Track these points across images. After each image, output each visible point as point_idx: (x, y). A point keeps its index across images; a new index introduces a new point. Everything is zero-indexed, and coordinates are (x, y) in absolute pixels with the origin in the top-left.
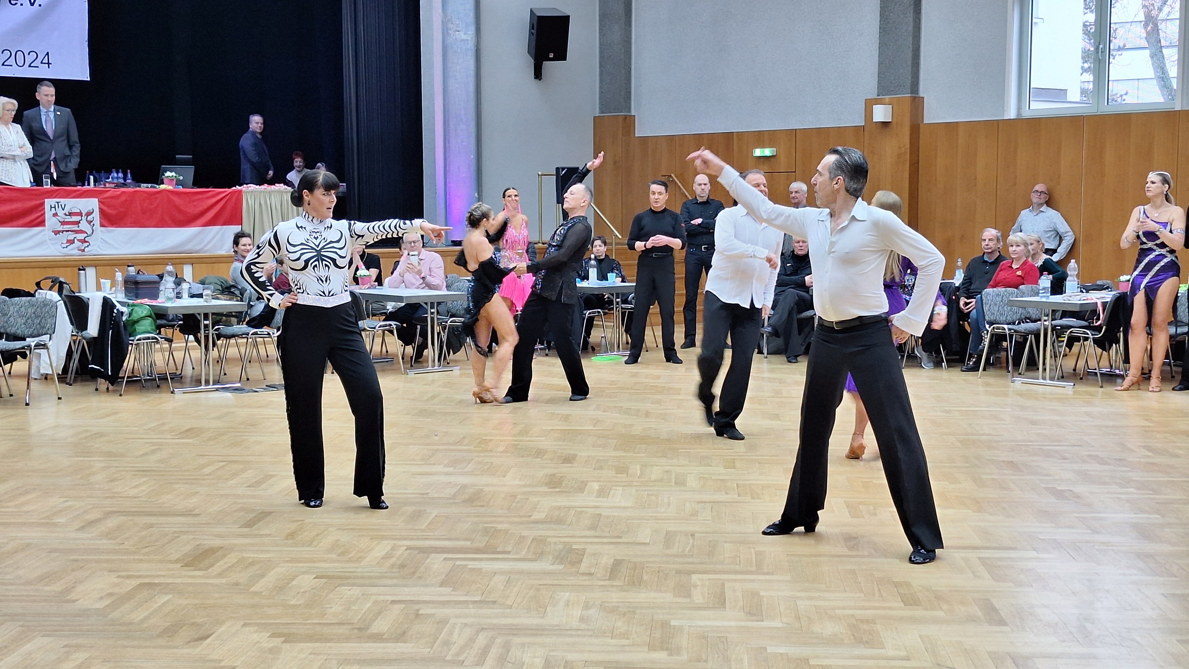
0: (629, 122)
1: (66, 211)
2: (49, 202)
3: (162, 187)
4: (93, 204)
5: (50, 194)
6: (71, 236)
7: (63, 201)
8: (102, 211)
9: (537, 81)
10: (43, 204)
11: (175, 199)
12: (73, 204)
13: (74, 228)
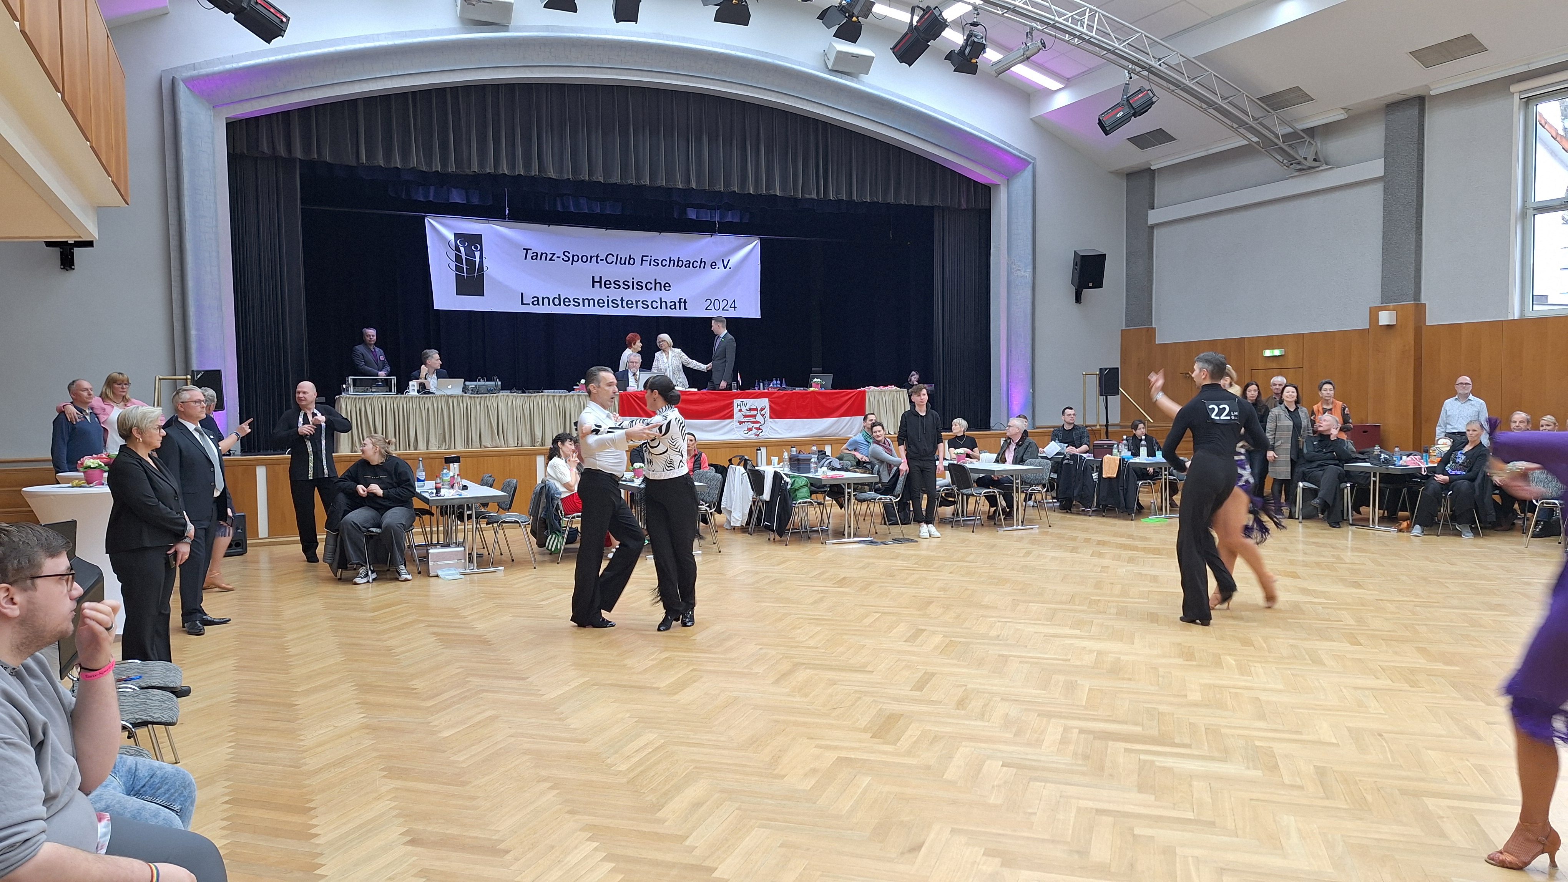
0: (1150, 333)
1: (747, 407)
2: (736, 402)
3: (811, 389)
4: (765, 402)
5: (738, 396)
6: (750, 425)
7: (745, 401)
8: (771, 407)
9: (1079, 304)
10: (732, 403)
11: (820, 397)
12: (751, 403)
13: (754, 419)
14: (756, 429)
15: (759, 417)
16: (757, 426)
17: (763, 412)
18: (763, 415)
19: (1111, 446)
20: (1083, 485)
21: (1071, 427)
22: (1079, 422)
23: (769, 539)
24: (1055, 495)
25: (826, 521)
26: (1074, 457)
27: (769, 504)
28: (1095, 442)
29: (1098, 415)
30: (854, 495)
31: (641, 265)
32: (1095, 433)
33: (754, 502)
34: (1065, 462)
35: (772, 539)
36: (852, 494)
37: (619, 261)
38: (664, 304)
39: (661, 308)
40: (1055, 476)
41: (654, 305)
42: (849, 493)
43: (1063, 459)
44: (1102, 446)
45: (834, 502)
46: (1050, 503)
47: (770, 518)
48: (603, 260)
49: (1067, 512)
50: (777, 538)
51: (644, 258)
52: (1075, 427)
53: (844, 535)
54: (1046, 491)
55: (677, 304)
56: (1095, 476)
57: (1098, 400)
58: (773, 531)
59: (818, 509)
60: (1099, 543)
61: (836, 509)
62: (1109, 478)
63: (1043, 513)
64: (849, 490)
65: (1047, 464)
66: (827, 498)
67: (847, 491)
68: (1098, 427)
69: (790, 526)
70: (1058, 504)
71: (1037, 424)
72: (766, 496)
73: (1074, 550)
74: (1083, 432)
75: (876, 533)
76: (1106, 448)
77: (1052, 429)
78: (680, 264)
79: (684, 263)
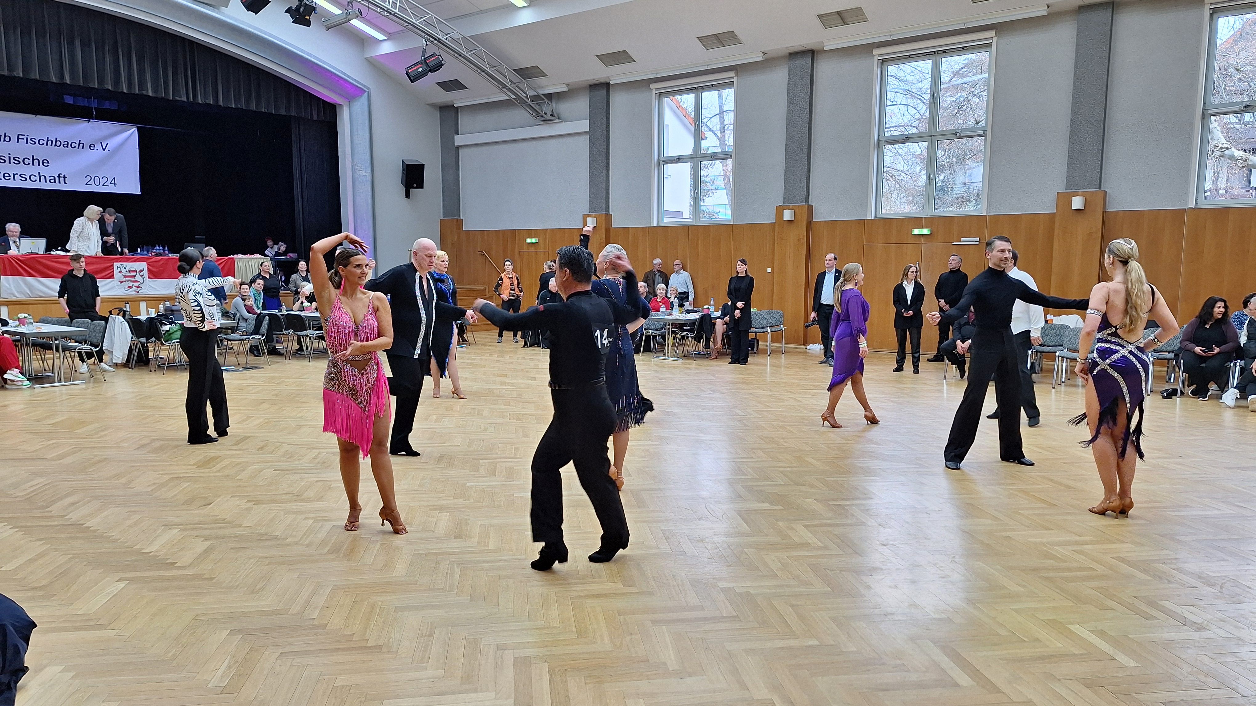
1: (126, 269)
2: (116, 265)
4: (143, 266)
6: (130, 284)
7: (125, 264)
8: (149, 270)
9: (408, 200)
12: (130, 266)
13: (133, 279)
14: (136, 286)
15: (138, 278)
16: (137, 284)
17: (142, 274)
18: (142, 276)
31: (18, 142)
38: (43, 178)
39: (40, 181)
51: (20, 137)
55: (57, 179)
78: (58, 144)
79: (63, 143)
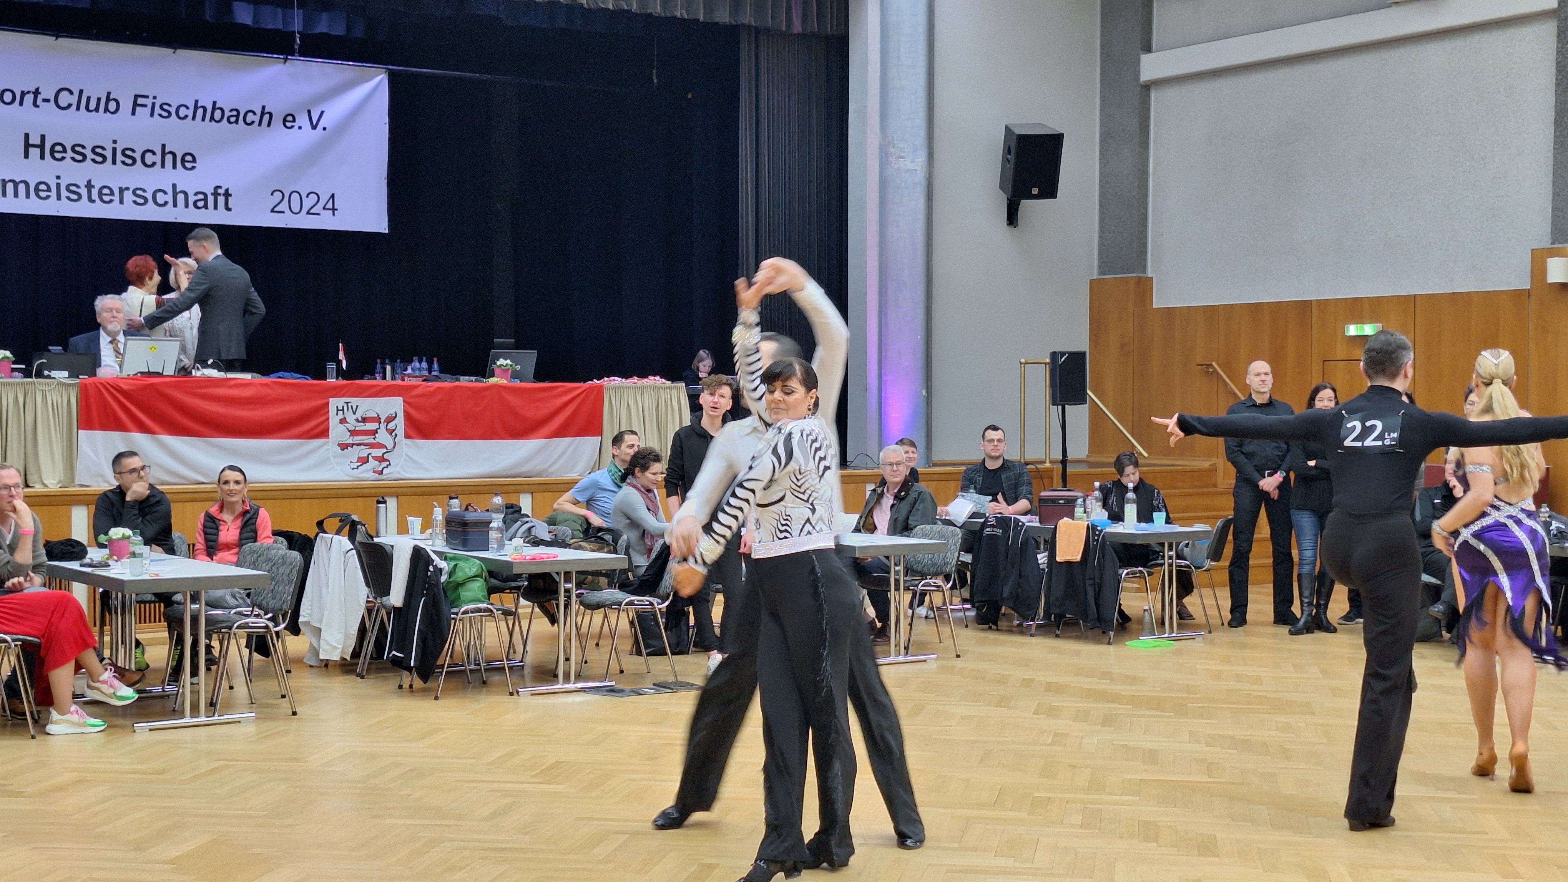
0: (1144, 287)
1: (359, 415)
2: (335, 403)
3: (493, 380)
4: (395, 405)
5: (337, 392)
6: (364, 452)
7: (354, 401)
8: (408, 417)
9: (1011, 228)
10: (326, 405)
11: (510, 398)
12: (368, 406)
13: (369, 439)
14: (375, 458)
15: (383, 437)
16: (378, 452)
17: (391, 426)
18: (391, 432)
19: (1072, 502)
20: (1020, 576)
21: (999, 463)
22: (1013, 454)
23: (400, 687)
24: (966, 594)
25: (520, 648)
26: (1003, 522)
27: (402, 615)
28: (1043, 494)
29: (1048, 441)
30: (578, 596)
31: (133, 113)
32: (1043, 476)
33: (369, 611)
34: (988, 531)
35: (406, 685)
36: (575, 592)
37: (83, 103)
38: (181, 198)
39: (175, 205)
40: (968, 558)
41: (161, 198)
42: (567, 591)
43: (984, 526)
44: (1054, 501)
45: (537, 610)
46: (960, 610)
47: (402, 642)
48: (47, 101)
49: (990, 628)
50: (418, 683)
51: (140, 101)
52: (1006, 465)
53: (556, 676)
54: (952, 588)
55: (211, 199)
56: (1042, 558)
57: (1048, 414)
58: (409, 669)
59: (503, 624)
60: (1049, 687)
61: (541, 624)
62: (1069, 564)
63: (945, 630)
64: (568, 586)
65: (954, 535)
66: (523, 602)
67: (563, 586)
68: (1048, 465)
69: (444, 659)
70: (972, 613)
71: (937, 457)
72: (396, 597)
73: (1003, 701)
74: (1021, 474)
75: (622, 672)
76: (1062, 505)
77: (963, 468)
78: (218, 115)
79: (227, 114)
